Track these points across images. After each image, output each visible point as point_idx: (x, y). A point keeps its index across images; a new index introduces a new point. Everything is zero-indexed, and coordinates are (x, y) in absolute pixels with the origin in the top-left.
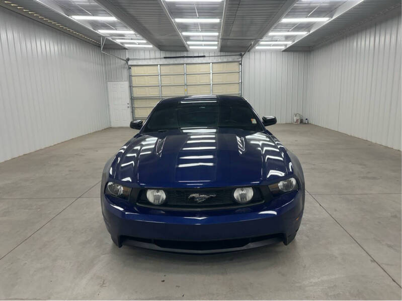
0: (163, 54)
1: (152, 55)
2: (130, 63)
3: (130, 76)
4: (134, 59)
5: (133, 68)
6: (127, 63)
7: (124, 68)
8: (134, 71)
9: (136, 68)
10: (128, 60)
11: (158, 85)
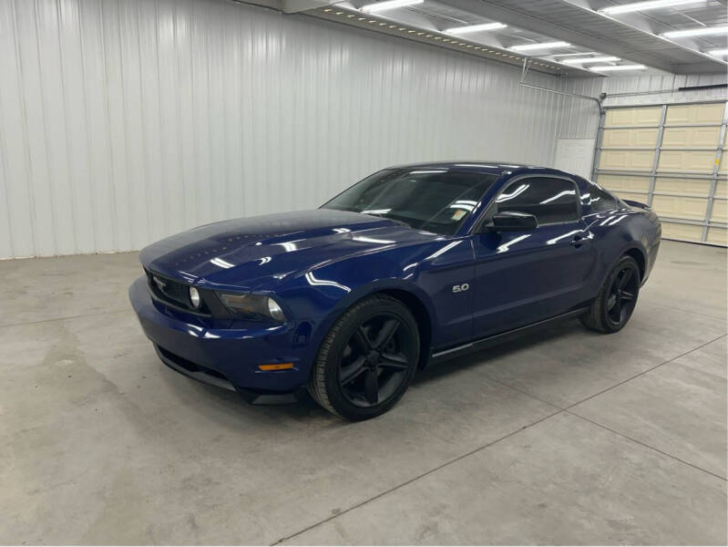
0: (680, 81)
1: (656, 85)
2: (606, 103)
3: (601, 129)
4: (615, 95)
5: (609, 113)
6: (599, 103)
7: (594, 113)
8: (612, 118)
9: (615, 113)
10: (604, 96)
11: (654, 148)
